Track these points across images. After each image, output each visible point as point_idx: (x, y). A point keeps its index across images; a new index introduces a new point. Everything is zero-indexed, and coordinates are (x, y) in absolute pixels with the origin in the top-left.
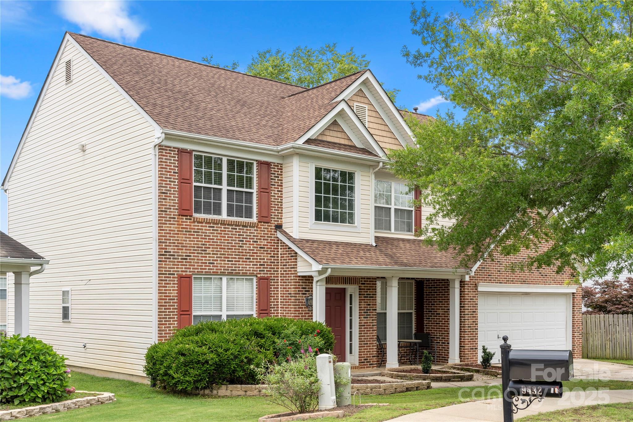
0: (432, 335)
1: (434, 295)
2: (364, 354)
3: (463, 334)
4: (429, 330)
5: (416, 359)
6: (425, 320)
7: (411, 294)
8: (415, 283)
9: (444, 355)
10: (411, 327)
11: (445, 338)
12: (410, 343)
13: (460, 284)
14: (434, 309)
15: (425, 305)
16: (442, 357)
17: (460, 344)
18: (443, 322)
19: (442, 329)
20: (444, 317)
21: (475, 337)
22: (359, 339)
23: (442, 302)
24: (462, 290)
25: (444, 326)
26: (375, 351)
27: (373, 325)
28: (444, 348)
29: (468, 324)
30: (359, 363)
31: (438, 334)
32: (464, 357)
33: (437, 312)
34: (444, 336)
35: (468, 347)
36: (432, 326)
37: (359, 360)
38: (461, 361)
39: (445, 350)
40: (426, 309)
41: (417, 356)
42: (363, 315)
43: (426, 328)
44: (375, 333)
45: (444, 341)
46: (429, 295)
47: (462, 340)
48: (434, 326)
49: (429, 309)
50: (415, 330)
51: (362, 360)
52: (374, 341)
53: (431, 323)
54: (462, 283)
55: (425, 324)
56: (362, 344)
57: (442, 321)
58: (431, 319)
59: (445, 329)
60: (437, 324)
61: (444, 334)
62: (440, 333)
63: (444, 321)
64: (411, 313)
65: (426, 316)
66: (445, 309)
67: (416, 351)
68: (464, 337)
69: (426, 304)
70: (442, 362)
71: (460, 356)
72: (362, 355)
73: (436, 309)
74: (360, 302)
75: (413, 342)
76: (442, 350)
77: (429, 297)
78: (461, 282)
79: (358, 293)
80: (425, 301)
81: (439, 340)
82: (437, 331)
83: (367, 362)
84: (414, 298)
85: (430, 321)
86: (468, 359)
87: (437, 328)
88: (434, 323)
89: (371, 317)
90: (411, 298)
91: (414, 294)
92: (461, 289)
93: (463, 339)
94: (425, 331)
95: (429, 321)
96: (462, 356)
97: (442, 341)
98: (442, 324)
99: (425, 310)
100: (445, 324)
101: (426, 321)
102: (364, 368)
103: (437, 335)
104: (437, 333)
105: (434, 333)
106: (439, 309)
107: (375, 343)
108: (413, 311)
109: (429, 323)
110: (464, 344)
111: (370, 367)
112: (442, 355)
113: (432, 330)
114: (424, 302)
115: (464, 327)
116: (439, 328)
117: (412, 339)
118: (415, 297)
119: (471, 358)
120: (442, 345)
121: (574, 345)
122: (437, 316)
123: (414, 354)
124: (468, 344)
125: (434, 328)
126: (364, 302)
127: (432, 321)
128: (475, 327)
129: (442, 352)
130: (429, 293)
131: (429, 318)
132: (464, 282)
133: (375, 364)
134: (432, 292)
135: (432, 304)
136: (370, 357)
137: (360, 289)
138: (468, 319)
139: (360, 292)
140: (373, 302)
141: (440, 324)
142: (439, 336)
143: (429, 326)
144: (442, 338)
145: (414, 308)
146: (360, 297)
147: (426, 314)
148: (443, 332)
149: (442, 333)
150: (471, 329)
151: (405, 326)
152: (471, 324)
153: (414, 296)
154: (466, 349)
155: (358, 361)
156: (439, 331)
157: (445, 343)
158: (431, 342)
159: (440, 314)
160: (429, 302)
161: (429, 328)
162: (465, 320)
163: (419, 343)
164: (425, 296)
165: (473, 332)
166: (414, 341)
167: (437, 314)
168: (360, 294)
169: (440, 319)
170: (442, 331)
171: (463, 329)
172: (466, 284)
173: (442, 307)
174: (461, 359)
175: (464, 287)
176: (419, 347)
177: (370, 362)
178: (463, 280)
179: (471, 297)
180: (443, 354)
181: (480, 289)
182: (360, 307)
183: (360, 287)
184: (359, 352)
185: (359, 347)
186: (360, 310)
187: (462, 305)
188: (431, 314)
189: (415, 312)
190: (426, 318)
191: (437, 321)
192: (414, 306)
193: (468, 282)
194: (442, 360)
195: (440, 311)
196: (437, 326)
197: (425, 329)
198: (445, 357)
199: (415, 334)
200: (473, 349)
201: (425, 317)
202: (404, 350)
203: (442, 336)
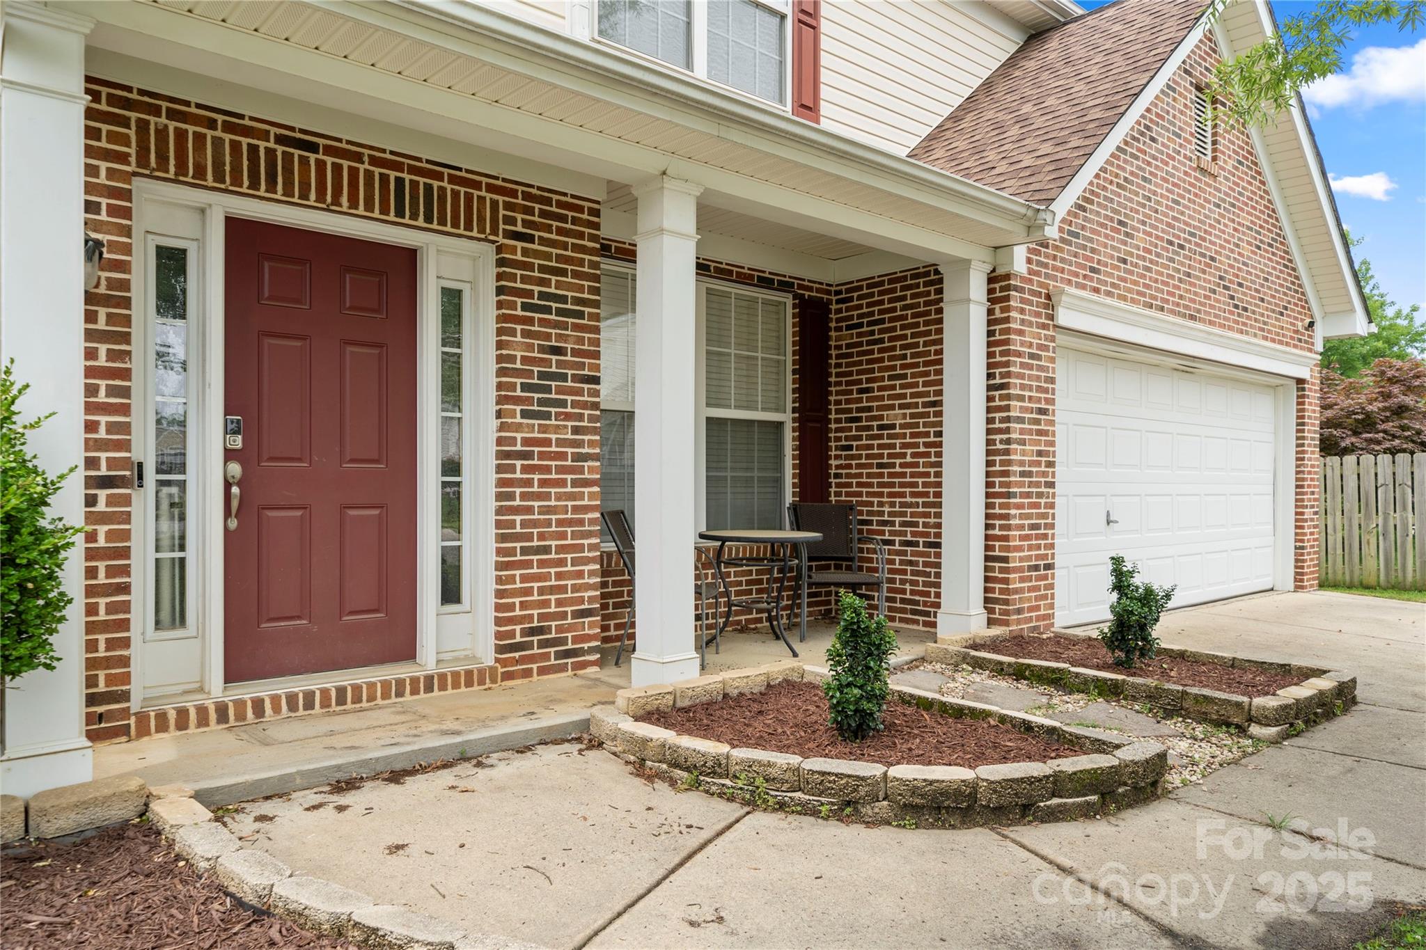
0: (861, 513)
1: (872, 352)
2: (523, 605)
3: (1002, 506)
4: (848, 494)
5: (799, 606)
6: (833, 453)
7: (780, 350)
8: (794, 306)
9: (913, 592)
10: (779, 482)
11: (916, 524)
12: (772, 542)
13: (990, 291)
14: (870, 409)
15: (832, 398)
16: (903, 601)
17: (988, 548)
18: (909, 459)
19: (902, 485)
20: (913, 435)
21: (1044, 516)
22: (499, 525)
23: (904, 376)
24: (998, 314)
25: (913, 475)
26: (589, 587)
27: (579, 457)
28: (911, 563)
29: (1022, 463)
30: (500, 649)
31: (887, 509)
32: (1006, 602)
33: (881, 418)
34: (913, 515)
35: (1021, 560)
36: (860, 475)
37: (499, 636)
38: (991, 622)
39: (914, 573)
40: (837, 412)
41: (799, 596)
42: (517, 400)
43: (838, 485)
44: (592, 496)
45: (914, 534)
46: (850, 355)
47: (997, 532)
48: (869, 475)
49: (850, 411)
50: (794, 494)
51: (512, 634)
52: (589, 534)
53: (859, 466)
54: (999, 284)
55: (833, 471)
56: (511, 552)
57: (904, 455)
58: (858, 448)
59: (915, 485)
60: (880, 466)
61: (910, 505)
62: (892, 505)
63: (914, 455)
64: (779, 425)
65: (838, 439)
66: (916, 405)
67: (798, 577)
68: (1006, 517)
69: (838, 393)
70: (901, 620)
71: (987, 600)
72: (511, 607)
73: (879, 408)
74: (500, 332)
75: (783, 543)
76: (904, 572)
77: (848, 365)
78: (992, 279)
79: (492, 284)
80: (833, 379)
81: (891, 533)
82: (881, 495)
83: (544, 644)
84: (790, 367)
85: (852, 457)
86: (1019, 611)
87: (880, 485)
88: (870, 466)
89: (568, 417)
90: (780, 364)
91: (790, 348)
92: (990, 312)
93: (1002, 527)
94: (833, 498)
95: (847, 457)
96: (996, 601)
97: (904, 534)
98: (902, 465)
99: (833, 416)
100: (916, 465)
101: (837, 457)
102: (527, 674)
103: (881, 513)
104: (881, 504)
105: (871, 504)
106: (892, 407)
107: (592, 547)
108: (787, 418)
109: (850, 466)
110: (1002, 549)
111: (563, 668)
112: (904, 591)
113: (860, 494)
114: (830, 384)
115: (1006, 474)
116: (892, 485)
117: (781, 528)
118: (794, 363)
119: (1031, 609)
120: (905, 553)
121: (1302, 548)
122: (880, 437)
123: (790, 588)
124: (1020, 549)
125: (870, 485)
126: (526, 334)
127: (860, 457)
128: (1044, 474)
129: (903, 582)
130: (848, 346)
131: (850, 448)
132: (1007, 277)
133: (591, 650)
134: (860, 344)
135: (861, 391)
136: (563, 616)
137: (501, 263)
138: (1023, 442)
139: (499, 277)
140: (581, 340)
141: (893, 465)
142: (890, 514)
143: (848, 476)
144: (903, 524)
145: (789, 406)
146: (500, 305)
147: (837, 430)
148: (908, 499)
149: (902, 505)
150: (1031, 484)
151: (756, 474)
152: (1032, 463)
153: (790, 358)
154: (1016, 570)
155: (492, 641)
156: (891, 495)
157: (916, 544)
158: (860, 540)
159: (893, 427)
160: (848, 383)
161: (849, 485)
162: (1008, 442)
163: (810, 544)
164: (833, 362)
165: (1040, 495)
166: (789, 534)
167: (881, 427)
168: (500, 291)
169: (893, 446)
170: (902, 495)
171: (1002, 485)
172: (1016, 289)
173: (904, 396)
174: (990, 611)
175: (1007, 298)
176: (810, 559)
177: (563, 641)
178: (1001, 271)
179: (1031, 345)
180: (908, 587)
181: (1065, 317)
182: (500, 358)
183: (499, 249)
184: (500, 594)
185: (500, 566)
186: (501, 372)
187: (998, 381)
188: (858, 429)
189: (794, 420)
190: (837, 448)
191: (881, 456)
192: (790, 397)
193: (1023, 279)
194: (903, 611)
195: (896, 416)
196: (881, 475)
197: (833, 490)
198: (917, 603)
199: (794, 508)
200: (1036, 568)
201: (833, 444)
202: (750, 572)
203: (904, 514)
